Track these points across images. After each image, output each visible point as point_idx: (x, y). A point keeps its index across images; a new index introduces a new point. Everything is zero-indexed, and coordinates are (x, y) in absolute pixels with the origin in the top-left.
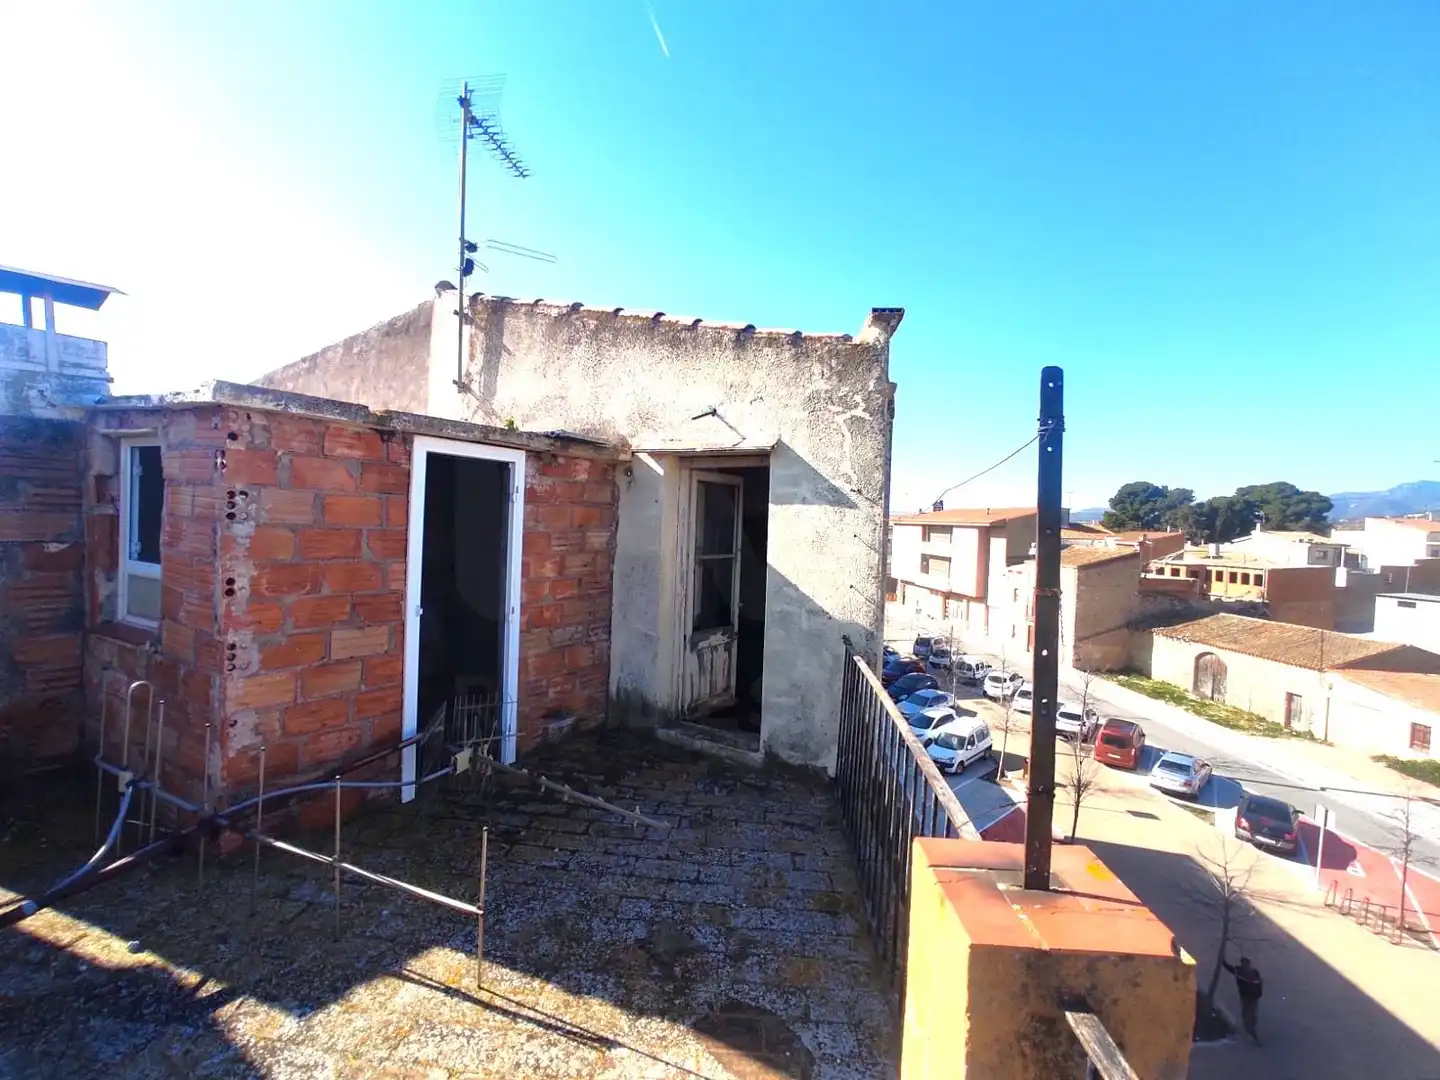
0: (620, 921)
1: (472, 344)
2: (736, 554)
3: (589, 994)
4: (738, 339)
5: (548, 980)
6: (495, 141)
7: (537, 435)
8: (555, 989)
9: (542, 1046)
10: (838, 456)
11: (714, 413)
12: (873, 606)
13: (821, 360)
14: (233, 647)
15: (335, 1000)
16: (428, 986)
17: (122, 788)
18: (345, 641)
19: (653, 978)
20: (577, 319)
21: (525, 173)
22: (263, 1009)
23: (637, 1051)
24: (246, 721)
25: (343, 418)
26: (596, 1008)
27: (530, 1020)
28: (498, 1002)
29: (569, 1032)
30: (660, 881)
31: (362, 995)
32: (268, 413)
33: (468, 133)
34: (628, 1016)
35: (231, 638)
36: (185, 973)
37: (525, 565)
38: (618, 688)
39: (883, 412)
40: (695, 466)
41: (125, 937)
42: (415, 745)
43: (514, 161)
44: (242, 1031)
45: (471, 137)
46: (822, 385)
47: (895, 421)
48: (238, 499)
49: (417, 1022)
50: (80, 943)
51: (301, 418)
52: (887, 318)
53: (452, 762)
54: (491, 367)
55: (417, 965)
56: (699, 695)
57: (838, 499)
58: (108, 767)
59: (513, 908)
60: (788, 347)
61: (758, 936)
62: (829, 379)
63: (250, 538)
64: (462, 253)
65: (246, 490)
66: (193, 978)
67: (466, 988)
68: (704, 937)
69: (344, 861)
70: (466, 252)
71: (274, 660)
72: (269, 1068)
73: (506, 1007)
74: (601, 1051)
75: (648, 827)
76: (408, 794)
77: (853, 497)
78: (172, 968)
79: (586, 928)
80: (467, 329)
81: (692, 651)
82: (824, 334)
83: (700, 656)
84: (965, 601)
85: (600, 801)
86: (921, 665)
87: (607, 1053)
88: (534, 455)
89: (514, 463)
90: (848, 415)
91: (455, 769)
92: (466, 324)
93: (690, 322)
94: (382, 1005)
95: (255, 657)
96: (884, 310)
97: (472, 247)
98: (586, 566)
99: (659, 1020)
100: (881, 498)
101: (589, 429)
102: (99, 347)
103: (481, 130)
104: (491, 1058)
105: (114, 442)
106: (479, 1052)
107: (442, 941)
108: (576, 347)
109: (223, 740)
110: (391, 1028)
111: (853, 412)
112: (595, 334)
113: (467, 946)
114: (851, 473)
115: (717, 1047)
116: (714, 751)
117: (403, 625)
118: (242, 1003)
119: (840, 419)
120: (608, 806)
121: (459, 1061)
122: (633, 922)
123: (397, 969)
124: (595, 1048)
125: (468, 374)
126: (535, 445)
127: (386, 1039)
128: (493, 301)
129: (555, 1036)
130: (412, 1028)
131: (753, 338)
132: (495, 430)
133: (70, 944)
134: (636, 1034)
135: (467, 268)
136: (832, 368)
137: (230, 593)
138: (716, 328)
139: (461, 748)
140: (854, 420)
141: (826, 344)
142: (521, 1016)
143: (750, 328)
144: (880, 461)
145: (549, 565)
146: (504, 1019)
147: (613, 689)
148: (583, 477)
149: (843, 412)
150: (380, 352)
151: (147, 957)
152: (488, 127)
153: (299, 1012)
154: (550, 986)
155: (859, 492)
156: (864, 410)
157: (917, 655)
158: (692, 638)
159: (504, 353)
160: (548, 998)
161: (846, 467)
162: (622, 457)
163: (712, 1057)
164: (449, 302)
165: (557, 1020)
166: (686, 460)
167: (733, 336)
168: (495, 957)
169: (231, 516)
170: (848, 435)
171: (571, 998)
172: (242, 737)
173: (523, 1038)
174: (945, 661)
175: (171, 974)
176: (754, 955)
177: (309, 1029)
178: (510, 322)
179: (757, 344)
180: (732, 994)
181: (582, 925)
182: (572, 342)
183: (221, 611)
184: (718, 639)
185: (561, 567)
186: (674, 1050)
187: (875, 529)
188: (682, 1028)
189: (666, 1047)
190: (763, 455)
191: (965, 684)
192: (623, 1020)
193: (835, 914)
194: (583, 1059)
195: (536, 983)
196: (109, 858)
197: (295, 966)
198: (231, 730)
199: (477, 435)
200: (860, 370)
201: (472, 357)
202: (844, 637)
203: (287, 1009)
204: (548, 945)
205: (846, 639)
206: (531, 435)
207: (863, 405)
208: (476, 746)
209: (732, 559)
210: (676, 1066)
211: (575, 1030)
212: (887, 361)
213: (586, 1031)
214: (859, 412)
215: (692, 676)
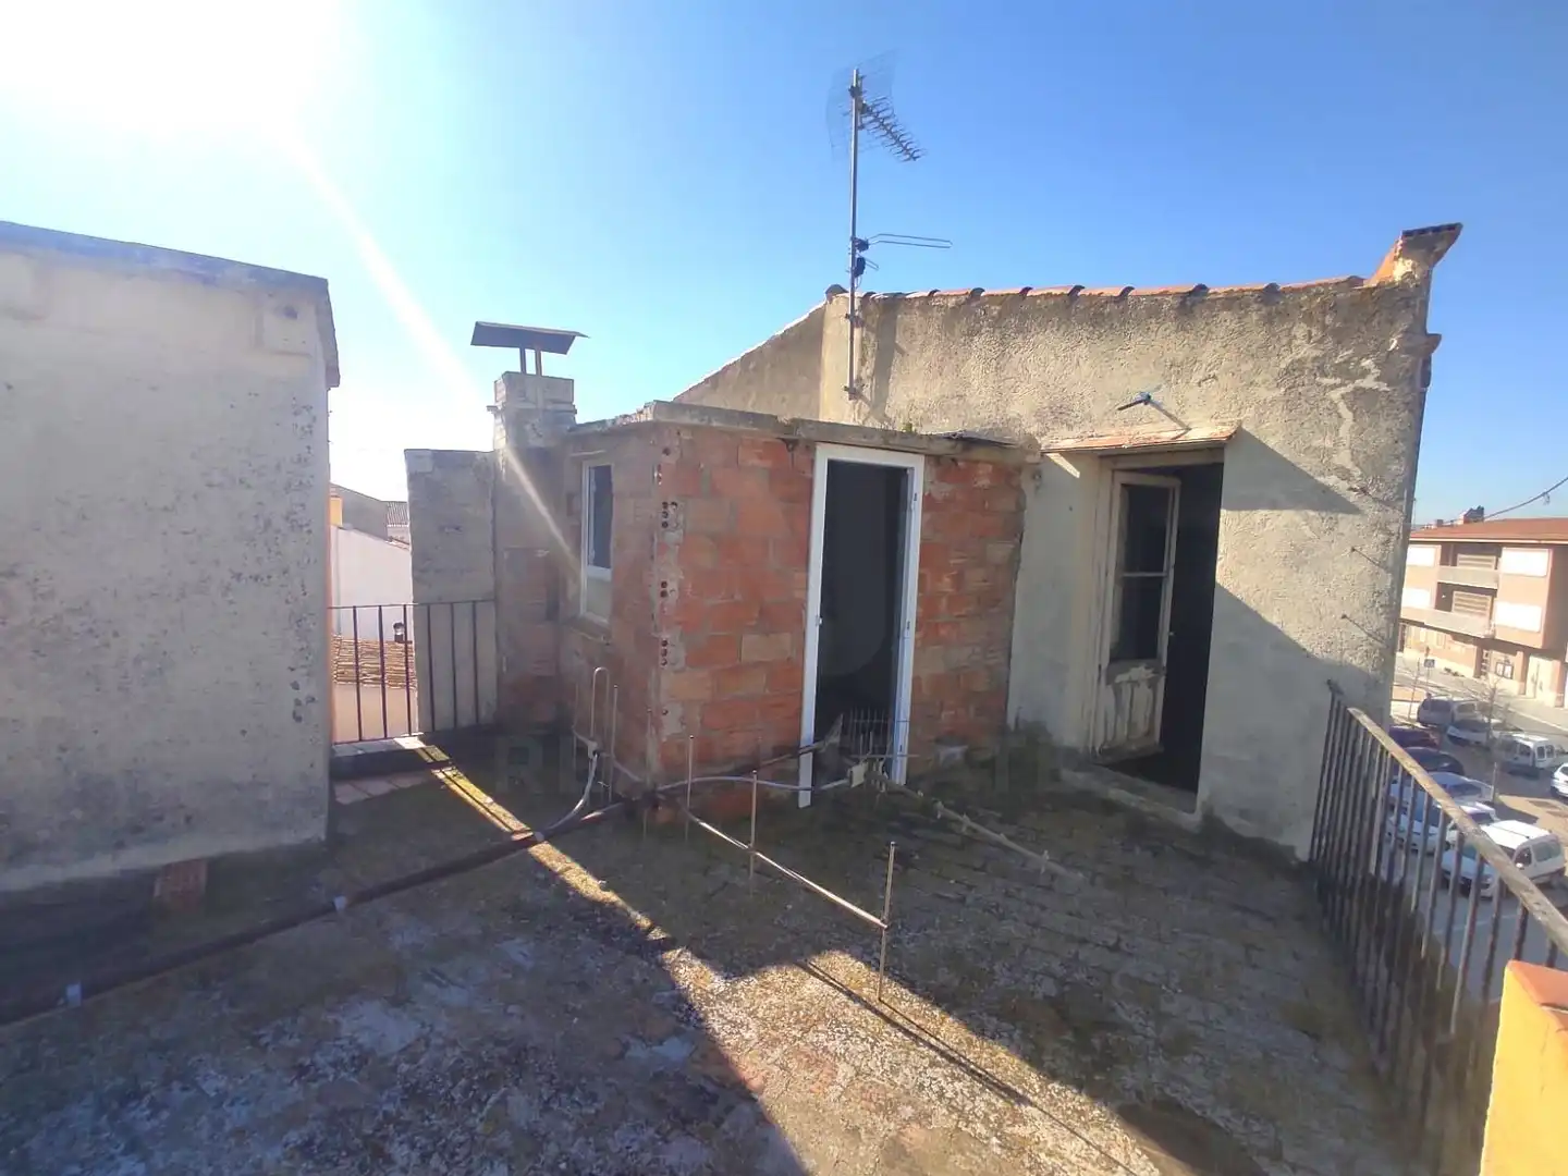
0: (1025, 972)
1: (863, 347)
2: (1168, 571)
3: (993, 1038)
4: (1183, 304)
5: (949, 1012)
6: (885, 127)
7: (938, 437)
8: (956, 1025)
9: (946, 1076)
10: (1329, 444)
11: (1147, 400)
12: (1380, 645)
13: (1309, 318)
14: (665, 643)
15: (753, 974)
16: (831, 984)
17: (590, 754)
18: (753, 647)
19: (1066, 1043)
20: (978, 307)
21: (915, 155)
22: (697, 962)
23: (1051, 1116)
24: (676, 711)
25: (755, 429)
26: (1002, 1055)
27: (931, 1047)
28: (900, 1021)
29: (973, 1072)
30: (1071, 939)
31: (774, 975)
32: (693, 429)
33: (859, 124)
34: (1038, 1076)
35: (665, 636)
36: (639, 916)
37: (921, 577)
38: (1017, 719)
39: (1412, 378)
40: (1120, 465)
41: (597, 877)
42: (811, 754)
43: (904, 144)
44: (683, 976)
45: (862, 127)
46: (1305, 351)
47: (1431, 390)
48: (671, 509)
49: (824, 1015)
50: (568, 873)
51: (722, 432)
52: (1429, 242)
53: (848, 775)
54: (883, 371)
55: (819, 962)
56: (1114, 737)
57: (1327, 502)
58: (581, 738)
59: (909, 931)
60: (1255, 306)
61: (1201, 1032)
62: (1320, 341)
63: (678, 544)
64: (854, 254)
65: (676, 501)
66: (645, 923)
67: (868, 997)
68: (1127, 1013)
69: (758, 851)
70: (858, 251)
71: (696, 659)
72: (706, 1013)
73: (907, 1027)
74: (1009, 1102)
75: (1054, 876)
76: (805, 800)
77: (1353, 497)
78: (629, 909)
79: (988, 969)
80: (857, 332)
81: (1108, 683)
82: (1314, 282)
83: (1117, 692)
84: (1520, 654)
85: (1002, 838)
86: (1432, 737)
87: (1016, 1107)
88: (934, 460)
89: (912, 469)
90: (1350, 387)
91: (851, 782)
92: (858, 327)
93: (1117, 292)
94: (792, 990)
95: (682, 654)
96: (1423, 231)
97: (864, 245)
98: (985, 581)
99: (1075, 1091)
100: (1401, 499)
101: (990, 429)
102: (568, 384)
103: (871, 118)
104: (895, 1072)
105: (578, 463)
106: (883, 1062)
107: (843, 947)
108: (976, 339)
109: (658, 726)
110: (802, 1013)
111: (1359, 383)
112: (997, 323)
113: (867, 956)
114: (1349, 465)
115: (1149, 1146)
116: (1133, 804)
117: (804, 634)
118: (681, 953)
119: (1335, 395)
120: (1012, 845)
121: (864, 1063)
122: (1040, 976)
123: (803, 960)
124: (1002, 1097)
125: (859, 379)
126: (938, 448)
127: (798, 1021)
128: (885, 299)
129: (957, 1072)
130: (819, 1019)
131: (1203, 301)
132: (895, 434)
133: (561, 872)
134: (1048, 1097)
135: (859, 267)
136: (1324, 327)
137: (663, 594)
138: (1153, 295)
139: (857, 762)
140: (1360, 393)
141: (1318, 294)
142: (923, 1041)
143: (1201, 288)
144: (1402, 447)
145: (947, 580)
146: (906, 1038)
147: (1011, 720)
148: (984, 482)
149: (1341, 385)
150: (773, 366)
151: (611, 896)
152: (878, 113)
153: (725, 975)
154: (949, 1019)
155: (1364, 491)
156: (1378, 379)
157: (1423, 723)
158: (1108, 669)
159: (896, 353)
160: (950, 1031)
161: (1343, 458)
162: (1030, 459)
163: (1145, 1157)
164: (841, 306)
165: (960, 1056)
166: (1110, 458)
167: (1176, 302)
168: (894, 975)
169: (665, 525)
170: (1347, 415)
171: (974, 1038)
172: (671, 726)
173: (926, 1062)
174: (1481, 737)
175: (629, 915)
176: (1196, 1053)
177: (735, 991)
178: (902, 319)
179: (1211, 308)
180: (1168, 1091)
181: (983, 965)
182: (972, 333)
183: (656, 610)
184: (1140, 672)
185: (959, 580)
186: (1096, 1131)
187: (1388, 541)
188: (1104, 1109)
189: (1085, 1123)
190: (1215, 448)
191: (1513, 773)
192: (1033, 1079)
193: (1316, 1037)
194: (989, 1104)
195: (936, 1012)
196: (585, 810)
197: (718, 934)
198: (663, 717)
199: (877, 440)
200: (1374, 323)
201: (863, 361)
202: (1329, 682)
203: (715, 969)
204: (944, 976)
205: (1333, 687)
206: (931, 438)
207: (1376, 372)
208: (871, 761)
209: (1161, 578)
210: (1098, 1148)
211: (980, 1071)
212: (1425, 304)
213: (991, 1076)
214: (1368, 383)
215: (1106, 715)
